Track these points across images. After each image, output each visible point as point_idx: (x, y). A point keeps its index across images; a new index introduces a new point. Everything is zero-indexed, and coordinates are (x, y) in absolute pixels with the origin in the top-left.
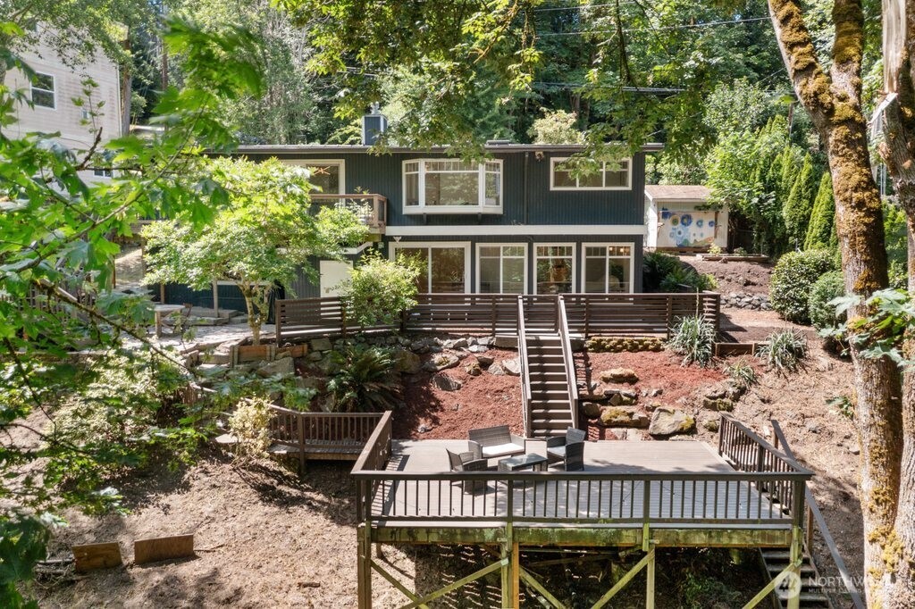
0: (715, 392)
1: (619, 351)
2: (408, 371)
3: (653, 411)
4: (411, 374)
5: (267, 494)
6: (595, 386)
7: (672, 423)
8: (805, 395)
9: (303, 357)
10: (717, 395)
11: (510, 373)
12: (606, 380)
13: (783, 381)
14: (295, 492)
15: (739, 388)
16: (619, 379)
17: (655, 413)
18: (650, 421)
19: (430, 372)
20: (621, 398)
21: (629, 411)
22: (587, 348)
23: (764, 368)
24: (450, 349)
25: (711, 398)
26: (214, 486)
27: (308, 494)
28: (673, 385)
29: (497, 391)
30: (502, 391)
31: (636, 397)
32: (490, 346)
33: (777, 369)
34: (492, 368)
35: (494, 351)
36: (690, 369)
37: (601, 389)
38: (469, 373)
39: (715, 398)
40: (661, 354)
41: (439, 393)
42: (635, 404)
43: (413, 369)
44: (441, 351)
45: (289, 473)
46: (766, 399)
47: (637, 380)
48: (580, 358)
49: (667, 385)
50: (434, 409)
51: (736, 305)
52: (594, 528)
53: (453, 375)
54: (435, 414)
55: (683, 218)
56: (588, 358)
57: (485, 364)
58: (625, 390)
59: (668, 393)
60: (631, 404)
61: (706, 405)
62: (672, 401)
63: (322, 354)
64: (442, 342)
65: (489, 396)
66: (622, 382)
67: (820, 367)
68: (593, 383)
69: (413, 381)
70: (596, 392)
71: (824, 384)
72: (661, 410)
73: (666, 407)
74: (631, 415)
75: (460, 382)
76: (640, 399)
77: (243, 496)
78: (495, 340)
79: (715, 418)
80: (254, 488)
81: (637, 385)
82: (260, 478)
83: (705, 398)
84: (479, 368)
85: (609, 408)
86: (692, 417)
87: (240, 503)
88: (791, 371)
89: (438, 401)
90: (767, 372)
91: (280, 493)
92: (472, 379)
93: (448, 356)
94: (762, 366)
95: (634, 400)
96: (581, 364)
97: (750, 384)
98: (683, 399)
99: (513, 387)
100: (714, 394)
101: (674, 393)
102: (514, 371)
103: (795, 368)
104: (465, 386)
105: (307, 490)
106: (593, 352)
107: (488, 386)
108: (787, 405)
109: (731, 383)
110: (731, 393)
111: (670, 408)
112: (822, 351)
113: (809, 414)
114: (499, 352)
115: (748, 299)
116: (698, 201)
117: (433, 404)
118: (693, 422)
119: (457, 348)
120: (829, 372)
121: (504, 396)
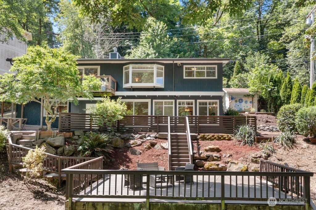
0: (257, 155)
1: (213, 140)
2: (118, 147)
3: (228, 163)
4: (120, 148)
5: (38, 195)
6: (202, 153)
7: (237, 168)
8: (298, 158)
9: (70, 138)
10: (257, 156)
11: (164, 148)
12: (207, 151)
13: (287, 152)
14: (53, 195)
15: (267, 154)
16: (212, 150)
17: (229, 164)
18: (227, 168)
19: (128, 148)
20: (213, 158)
21: (217, 164)
22: (198, 139)
23: (278, 147)
24: (138, 138)
25: (255, 158)
26: (12, 190)
27: (60, 196)
28: (237, 153)
29: (158, 155)
30: (159, 155)
31: (220, 157)
32: (156, 138)
33: (283, 147)
34: (156, 146)
35: (157, 139)
36: (245, 147)
37: (204, 154)
38: (146, 148)
39: (256, 158)
40: (231, 141)
41: (131, 156)
42: (220, 161)
43: (121, 146)
44: (134, 139)
45: (52, 187)
46: (280, 159)
47: (221, 151)
48: (195, 142)
49: (234, 153)
50: (128, 162)
51: (263, 130)
52: (194, 203)
53: (138, 149)
54: (128, 164)
55: (239, 100)
56: (199, 142)
57: (153, 145)
58: (215, 154)
59: (235, 156)
60: (218, 161)
61: (252, 161)
62: (237, 159)
63: (79, 137)
64: (135, 135)
65: (154, 157)
66: (214, 151)
67: (303, 147)
68: (200, 152)
69: (120, 151)
70: (202, 155)
71: (306, 153)
72: (232, 163)
73: (234, 161)
74: (218, 165)
75: (141, 151)
76: (222, 158)
77: (25, 195)
78: (158, 135)
79: (257, 167)
80: (33, 192)
81: (221, 152)
82: (37, 188)
83: (252, 158)
84: (150, 146)
85: (208, 162)
86: (246, 166)
87: (23, 198)
88: (290, 148)
89: (130, 159)
90: (279, 148)
91: (46, 195)
92: (147, 151)
93: (137, 141)
94: (277, 146)
95: (219, 159)
96: (195, 145)
97: (272, 153)
98: (242, 158)
99: (165, 154)
100: (256, 156)
101: (238, 156)
102: (166, 148)
103: (292, 147)
104: (143, 153)
105: (60, 194)
106: (201, 140)
107: (153, 153)
108: (290, 161)
109: (264, 152)
110: (264, 156)
111: (236, 162)
112: (303, 141)
113: (301, 165)
114: (160, 140)
115: (268, 127)
116: (245, 93)
117: (128, 160)
118: (247, 168)
119: (141, 138)
120: (308, 149)
121: (160, 157)
